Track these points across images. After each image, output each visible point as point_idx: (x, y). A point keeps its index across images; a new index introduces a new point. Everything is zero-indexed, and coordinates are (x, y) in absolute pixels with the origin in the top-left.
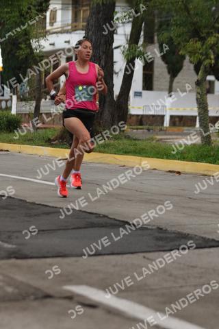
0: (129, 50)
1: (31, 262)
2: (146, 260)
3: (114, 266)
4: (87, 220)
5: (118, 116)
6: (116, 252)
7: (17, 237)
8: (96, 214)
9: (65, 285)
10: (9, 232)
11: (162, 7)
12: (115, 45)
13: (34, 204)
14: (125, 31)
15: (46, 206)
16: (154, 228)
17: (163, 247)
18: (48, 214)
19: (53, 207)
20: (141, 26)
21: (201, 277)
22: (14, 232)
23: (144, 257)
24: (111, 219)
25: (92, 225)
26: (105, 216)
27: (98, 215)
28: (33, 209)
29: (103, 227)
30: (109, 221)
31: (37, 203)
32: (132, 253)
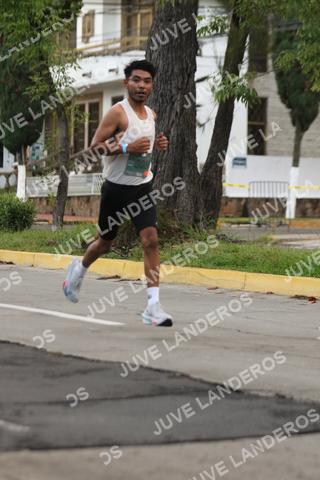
0: (223, 84)
1: (56, 455)
5: (206, 201)
6: (204, 436)
7: (31, 413)
8: (169, 372)
10: (16, 404)
11: (281, 8)
12: (198, 75)
13: (59, 355)
14: (215, 52)
15: (82, 358)
16: (270, 394)
18: (84, 372)
19: (93, 361)
20: (245, 42)
22: (25, 404)
24: (195, 380)
25: (163, 392)
26: (183, 376)
27: (172, 374)
28: (58, 364)
29: (181, 393)
30: (192, 384)
31: (65, 353)
32: (232, 439)
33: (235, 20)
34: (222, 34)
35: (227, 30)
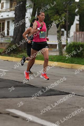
0: (31, 19)
2: (38, 99)
3: (25, 102)
4: (15, 84)
6: (26, 96)
8: (18, 82)
9: (7, 109)
11: (45, 2)
12: (26, 17)
14: (30, 12)
16: (41, 87)
17: (44, 94)
20: (36, 9)
21: (59, 106)
23: (37, 98)
25: (17, 86)
26: (22, 82)
29: (21, 86)
33: (34, 5)
34: (31, 8)
35: (33, 7)
